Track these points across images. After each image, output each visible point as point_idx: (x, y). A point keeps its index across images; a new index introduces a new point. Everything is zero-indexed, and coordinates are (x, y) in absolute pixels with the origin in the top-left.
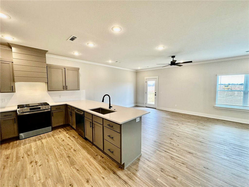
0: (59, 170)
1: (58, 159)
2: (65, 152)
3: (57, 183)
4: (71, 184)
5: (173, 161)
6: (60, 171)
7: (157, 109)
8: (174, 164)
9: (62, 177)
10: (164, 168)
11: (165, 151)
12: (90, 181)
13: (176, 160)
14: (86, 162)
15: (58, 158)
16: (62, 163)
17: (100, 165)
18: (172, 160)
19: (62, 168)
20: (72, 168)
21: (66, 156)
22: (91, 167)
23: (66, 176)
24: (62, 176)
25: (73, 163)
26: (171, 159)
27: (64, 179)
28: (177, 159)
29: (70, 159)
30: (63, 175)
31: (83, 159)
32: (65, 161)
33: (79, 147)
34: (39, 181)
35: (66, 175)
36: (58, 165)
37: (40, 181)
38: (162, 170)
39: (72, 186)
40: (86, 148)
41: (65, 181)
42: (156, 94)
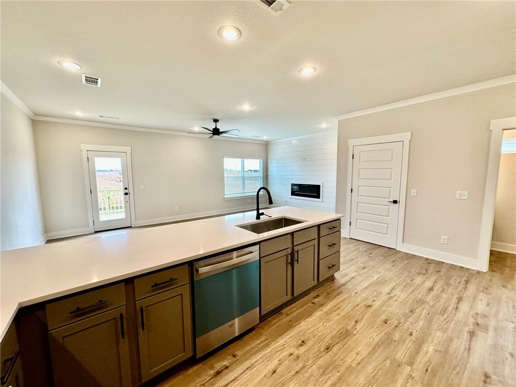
0: (370, 352)
1: (342, 369)
2: (314, 363)
3: (395, 341)
4: (384, 323)
6: (371, 349)
7: (135, 227)
9: (382, 338)
12: (368, 304)
14: (334, 315)
15: (339, 374)
16: (353, 355)
17: (335, 297)
19: (363, 349)
20: (357, 330)
21: (328, 356)
22: (343, 307)
23: (376, 334)
24: (380, 340)
25: (343, 333)
27: (382, 334)
29: (335, 343)
30: (377, 339)
31: (328, 320)
32: (342, 353)
33: (288, 337)
34: (413, 376)
35: (374, 335)
36: (359, 361)
37: (411, 374)
39: (386, 320)
40: (291, 323)
41: (385, 332)
42: (127, 191)
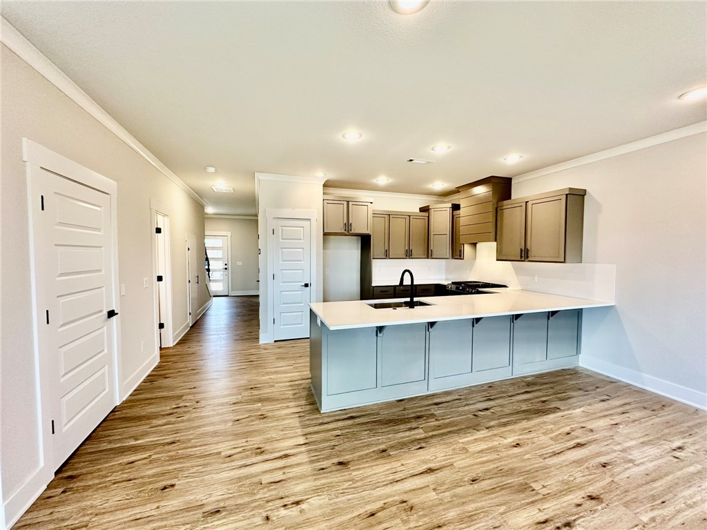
5: (254, 445)
8: (249, 439)
10: (262, 421)
11: (286, 456)
13: (248, 452)
18: (256, 446)
26: (260, 446)
28: (247, 457)
38: (263, 417)
